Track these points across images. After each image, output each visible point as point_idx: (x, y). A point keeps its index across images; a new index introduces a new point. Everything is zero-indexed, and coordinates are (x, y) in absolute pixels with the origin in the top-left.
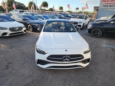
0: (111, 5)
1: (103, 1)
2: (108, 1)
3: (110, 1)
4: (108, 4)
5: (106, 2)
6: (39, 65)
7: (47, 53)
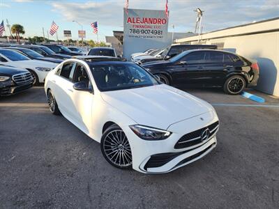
0: (144, 29)
1: (128, 21)
2: (137, 22)
3: (141, 22)
5: (133, 23)
6: (150, 170)
7: (171, 133)
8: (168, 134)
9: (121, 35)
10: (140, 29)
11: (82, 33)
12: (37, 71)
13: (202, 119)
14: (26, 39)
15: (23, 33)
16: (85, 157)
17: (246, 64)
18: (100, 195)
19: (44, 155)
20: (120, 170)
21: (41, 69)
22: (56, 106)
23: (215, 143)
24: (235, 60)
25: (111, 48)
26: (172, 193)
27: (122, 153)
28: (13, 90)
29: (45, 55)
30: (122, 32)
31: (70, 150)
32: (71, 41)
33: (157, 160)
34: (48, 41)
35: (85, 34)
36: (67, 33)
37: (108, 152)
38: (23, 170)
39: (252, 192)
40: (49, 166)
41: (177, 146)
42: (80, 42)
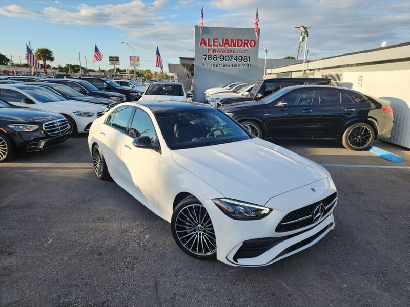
0: (225, 54)
1: (202, 43)
2: (214, 45)
3: (220, 45)
4: (214, 51)
5: (209, 45)
6: (242, 262)
7: (271, 210)
8: (266, 211)
9: (190, 63)
10: (219, 54)
11: (134, 60)
12: (75, 117)
13: (313, 189)
14: (55, 68)
15: (52, 59)
16: (148, 241)
17: (373, 106)
18: (172, 295)
19: (92, 238)
20: (198, 261)
21: (80, 114)
22: (105, 167)
23: (331, 224)
24: (357, 100)
25: (177, 83)
26: (273, 295)
27: (200, 236)
28: (43, 143)
29: (84, 93)
30: (193, 59)
31: (127, 231)
32: (118, 70)
33: (251, 248)
34: (86, 71)
35: (139, 60)
36: (114, 60)
37: (181, 235)
38: (65, 259)
39: (387, 294)
40: (100, 254)
41: (279, 228)
42: (132, 72)
